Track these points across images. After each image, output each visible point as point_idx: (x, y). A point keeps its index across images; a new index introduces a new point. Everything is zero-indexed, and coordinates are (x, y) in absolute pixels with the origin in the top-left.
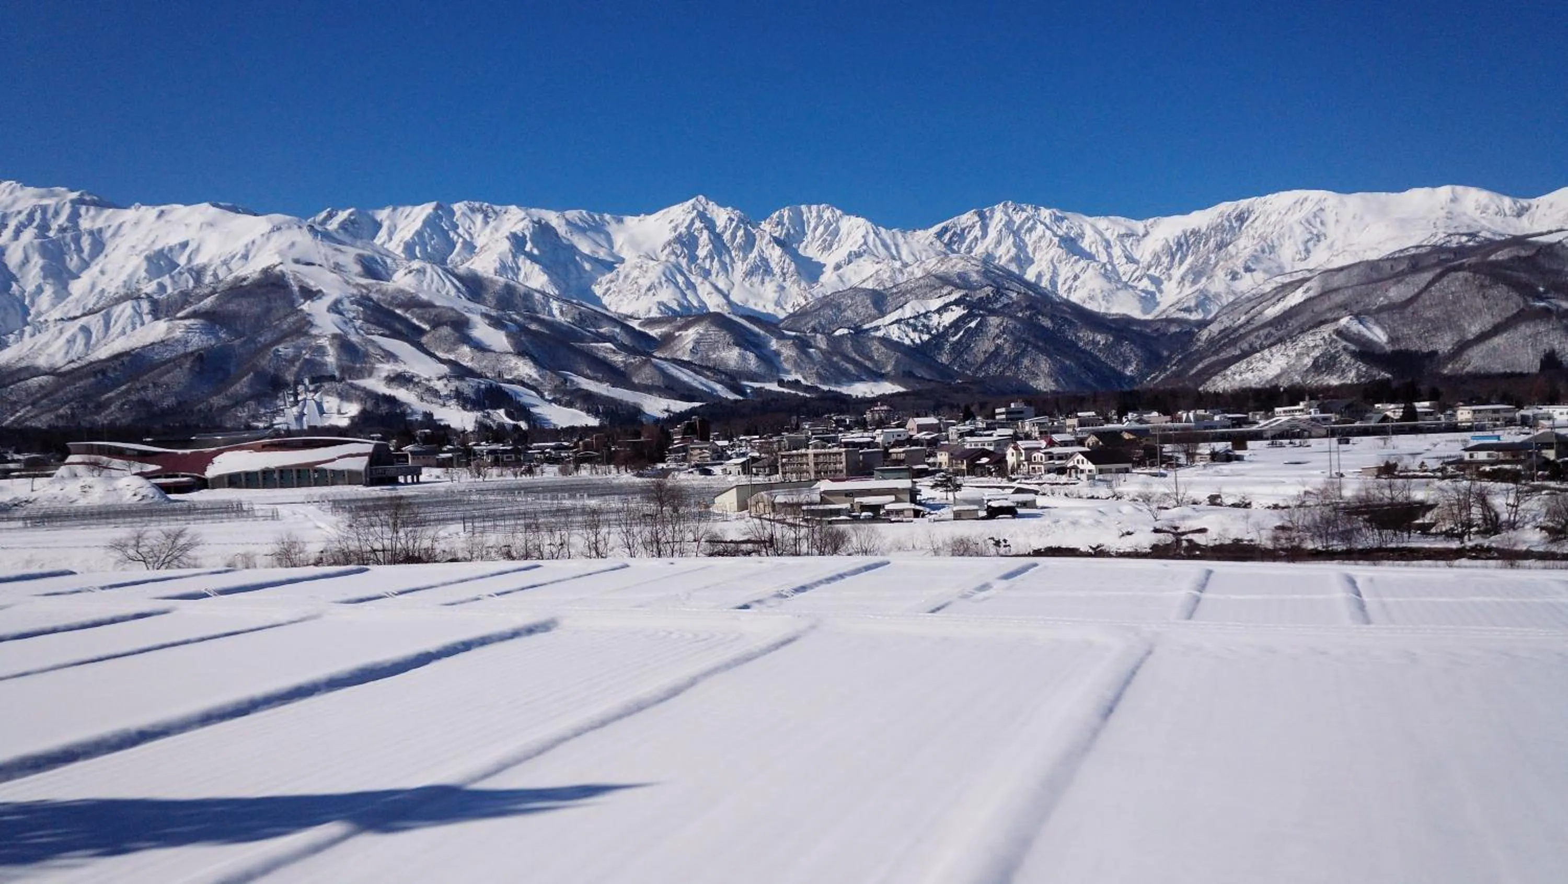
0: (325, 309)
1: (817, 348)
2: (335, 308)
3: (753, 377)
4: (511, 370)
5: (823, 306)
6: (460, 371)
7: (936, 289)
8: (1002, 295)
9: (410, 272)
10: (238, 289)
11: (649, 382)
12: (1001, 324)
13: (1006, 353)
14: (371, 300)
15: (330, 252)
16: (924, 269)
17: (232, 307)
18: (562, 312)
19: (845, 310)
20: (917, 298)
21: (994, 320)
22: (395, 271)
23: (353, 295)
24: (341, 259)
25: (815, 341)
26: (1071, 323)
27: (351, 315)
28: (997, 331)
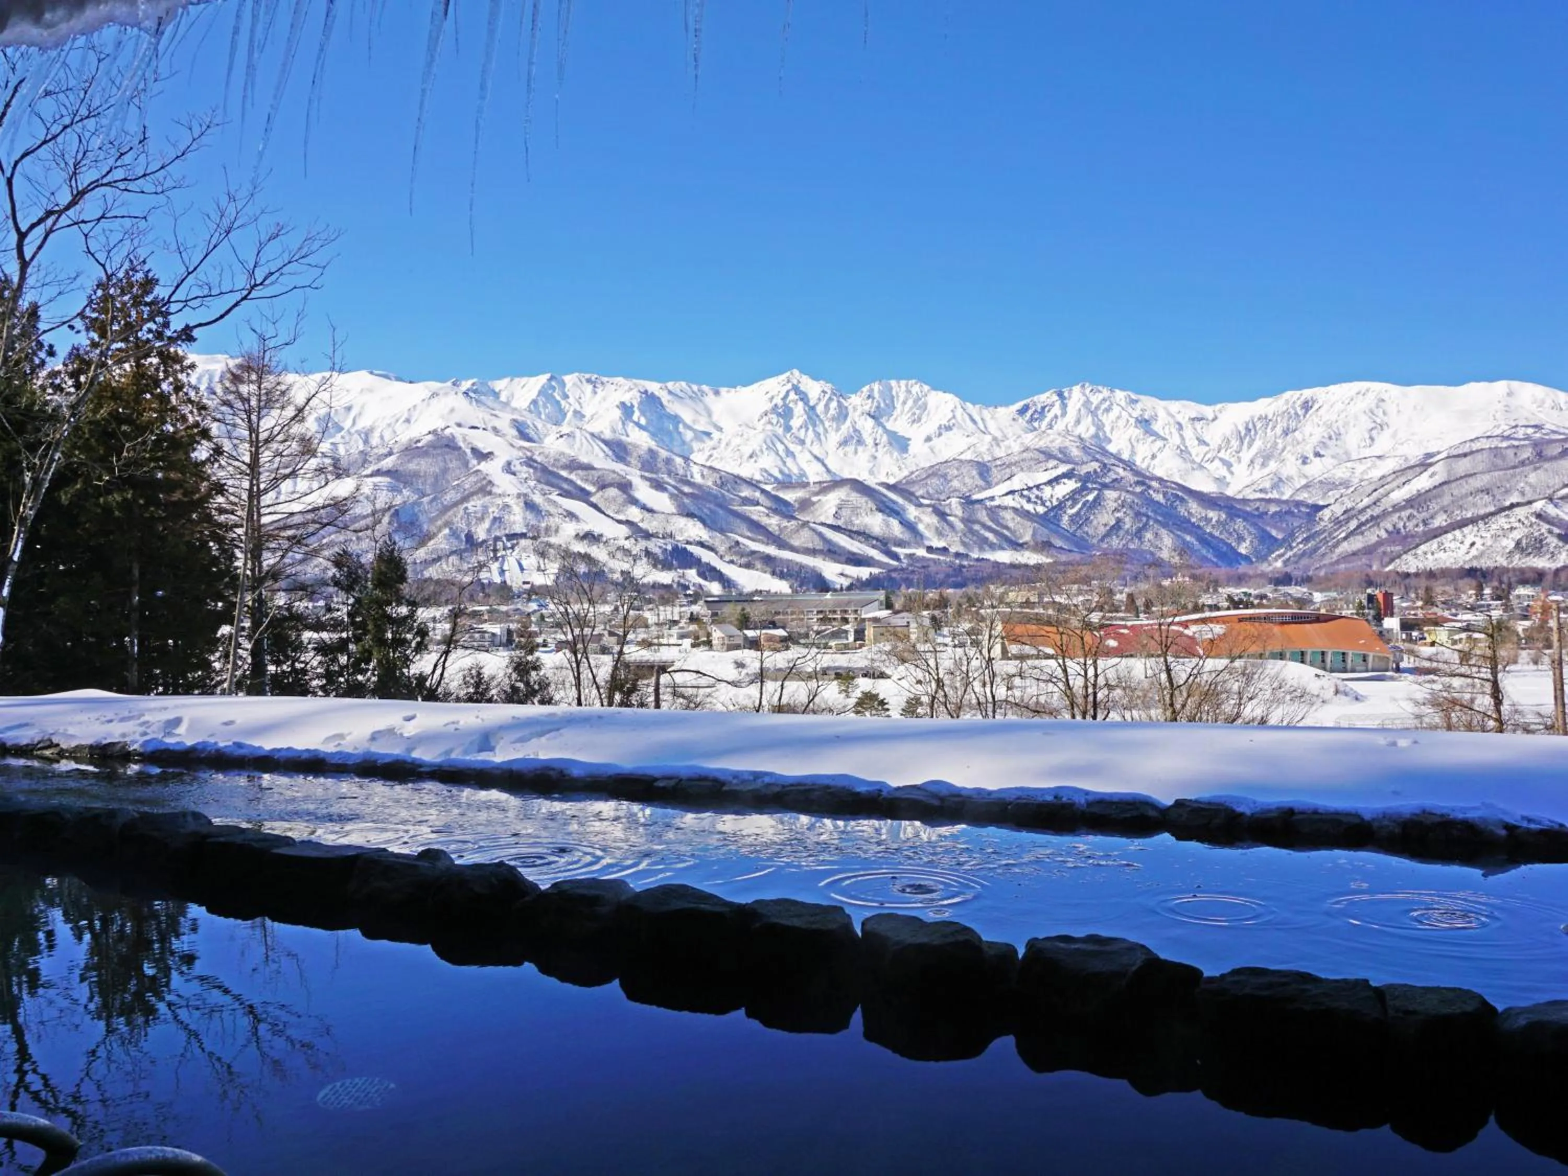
0: (500, 470)
1: (956, 516)
2: (508, 468)
3: (901, 544)
4: (681, 530)
5: (929, 476)
6: (640, 533)
7: (1040, 462)
8: (1109, 470)
9: (562, 436)
10: (412, 450)
11: (810, 545)
12: (1119, 498)
13: (1127, 526)
14: (535, 461)
15: (487, 417)
16: (1022, 444)
17: (412, 466)
18: (703, 476)
19: (951, 481)
20: (1022, 469)
21: (1110, 494)
22: (546, 436)
23: (521, 458)
24: (498, 424)
25: (950, 509)
26: (1182, 500)
27: (525, 476)
28: (1115, 505)
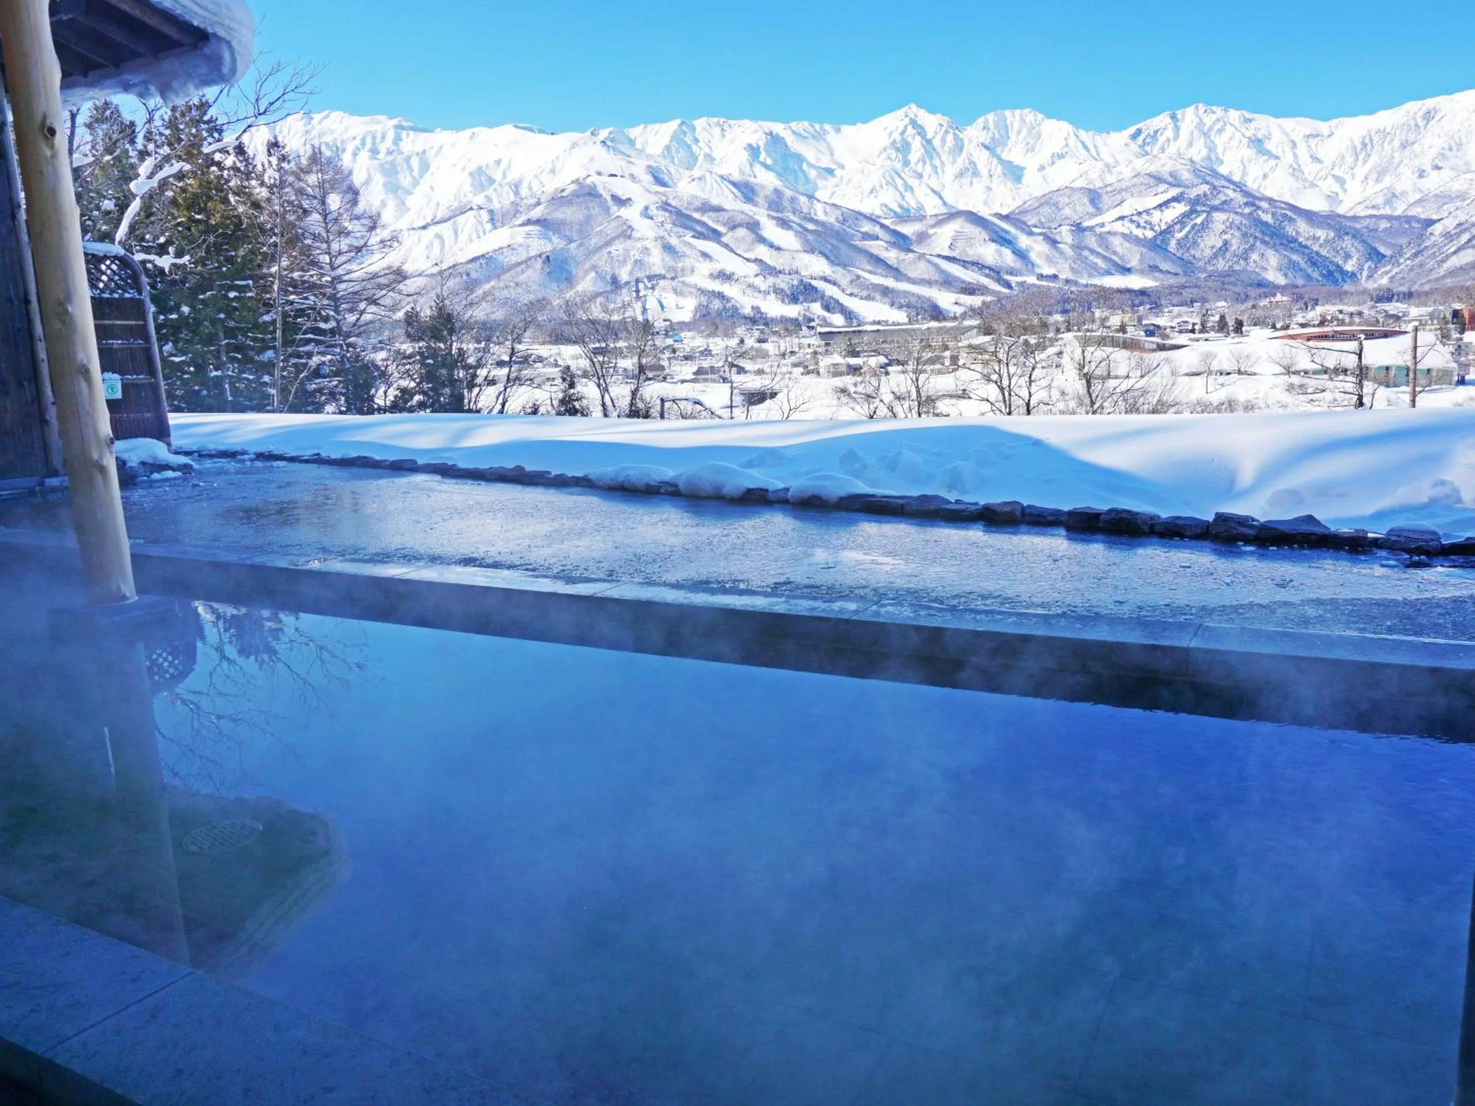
0: (638, 214)
1: (1066, 243)
2: (646, 213)
3: (1013, 272)
4: (806, 266)
5: (1041, 205)
6: (768, 270)
7: (1150, 187)
8: (1220, 192)
9: (694, 180)
10: (559, 199)
11: (926, 277)
12: (1228, 220)
13: (1234, 247)
14: (669, 205)
15: (624, 164)
16: (1133, 169)
17: (559, 215)
18: (826, 213)
19: (1063, 209)
20: (1132, 195)
21: (1219, 217)
22: (679, 180)
23: (657, 203)
24: (635, 170)
25: (1061, 237)
26: (1291, 220)
27: (661, 219)
28: (1223, 227)
